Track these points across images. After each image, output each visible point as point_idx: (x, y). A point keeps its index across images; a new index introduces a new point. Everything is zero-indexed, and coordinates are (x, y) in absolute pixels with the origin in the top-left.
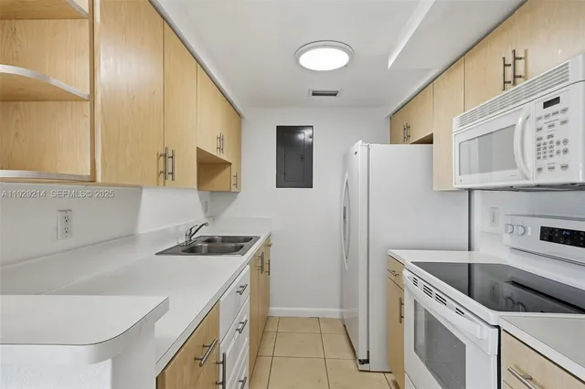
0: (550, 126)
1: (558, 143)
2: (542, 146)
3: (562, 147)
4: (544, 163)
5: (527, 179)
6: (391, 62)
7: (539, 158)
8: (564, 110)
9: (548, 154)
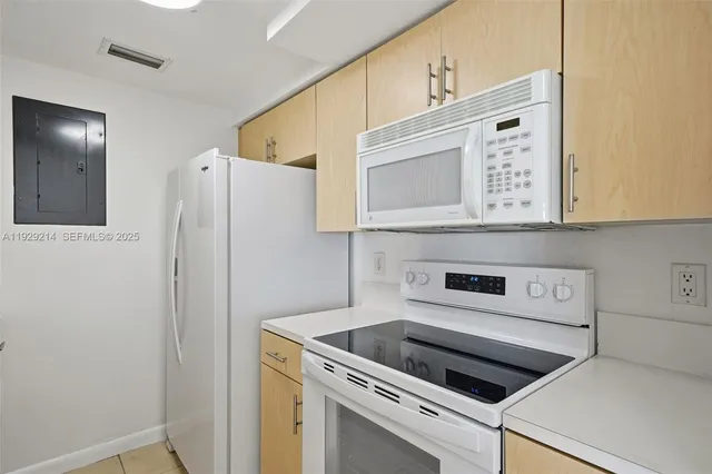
0: (506, 153)
1: (518, 174)
2: (495, 178)
3: (522, 180)
4: (499, 199)
5: (474, 216)
6: (271, 34)
7: (490, 191)
8: (526, 135)
9: (504, 188)
